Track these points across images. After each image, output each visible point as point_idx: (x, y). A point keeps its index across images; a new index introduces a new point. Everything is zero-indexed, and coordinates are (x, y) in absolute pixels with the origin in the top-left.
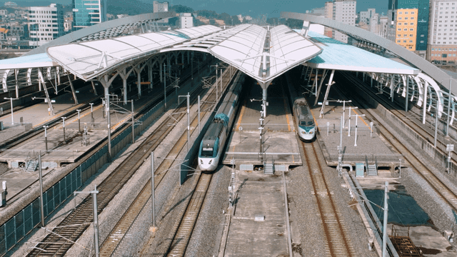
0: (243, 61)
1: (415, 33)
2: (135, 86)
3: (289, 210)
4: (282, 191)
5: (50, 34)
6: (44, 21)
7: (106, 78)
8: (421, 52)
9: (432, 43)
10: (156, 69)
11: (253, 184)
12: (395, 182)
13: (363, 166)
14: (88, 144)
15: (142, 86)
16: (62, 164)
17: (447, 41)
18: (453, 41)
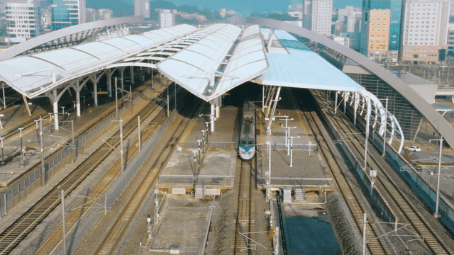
1: (387, 33)
3: (207, 240)
4: (207, 218)
5: (27, 31)
6: (21, 17)
8: (393, 52)
9: (404, 44)
11: (180, 210)
12: (320, 207)
13: (290, 191)
14: (26, 165)
17: (419, 42)
18: (424, 42)
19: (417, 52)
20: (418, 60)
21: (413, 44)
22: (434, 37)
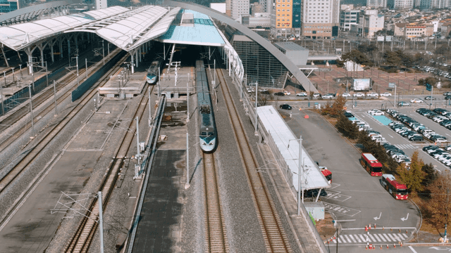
0: (117, 38)
1: (291, 13)
2: (50, 55)
3: (124, 110)
7: (29, 49)
8: (296, 29)
9: (304, 22)
10: (65, 44)
11: (111, 102)
14: (20, 87)
15: (55, 56)
16: (6, 96)
17: (316, 20)
18: (320, 20)
19: (314, 29)
20: (316, 35)
21: (312, 22)
22: (328, 16)
